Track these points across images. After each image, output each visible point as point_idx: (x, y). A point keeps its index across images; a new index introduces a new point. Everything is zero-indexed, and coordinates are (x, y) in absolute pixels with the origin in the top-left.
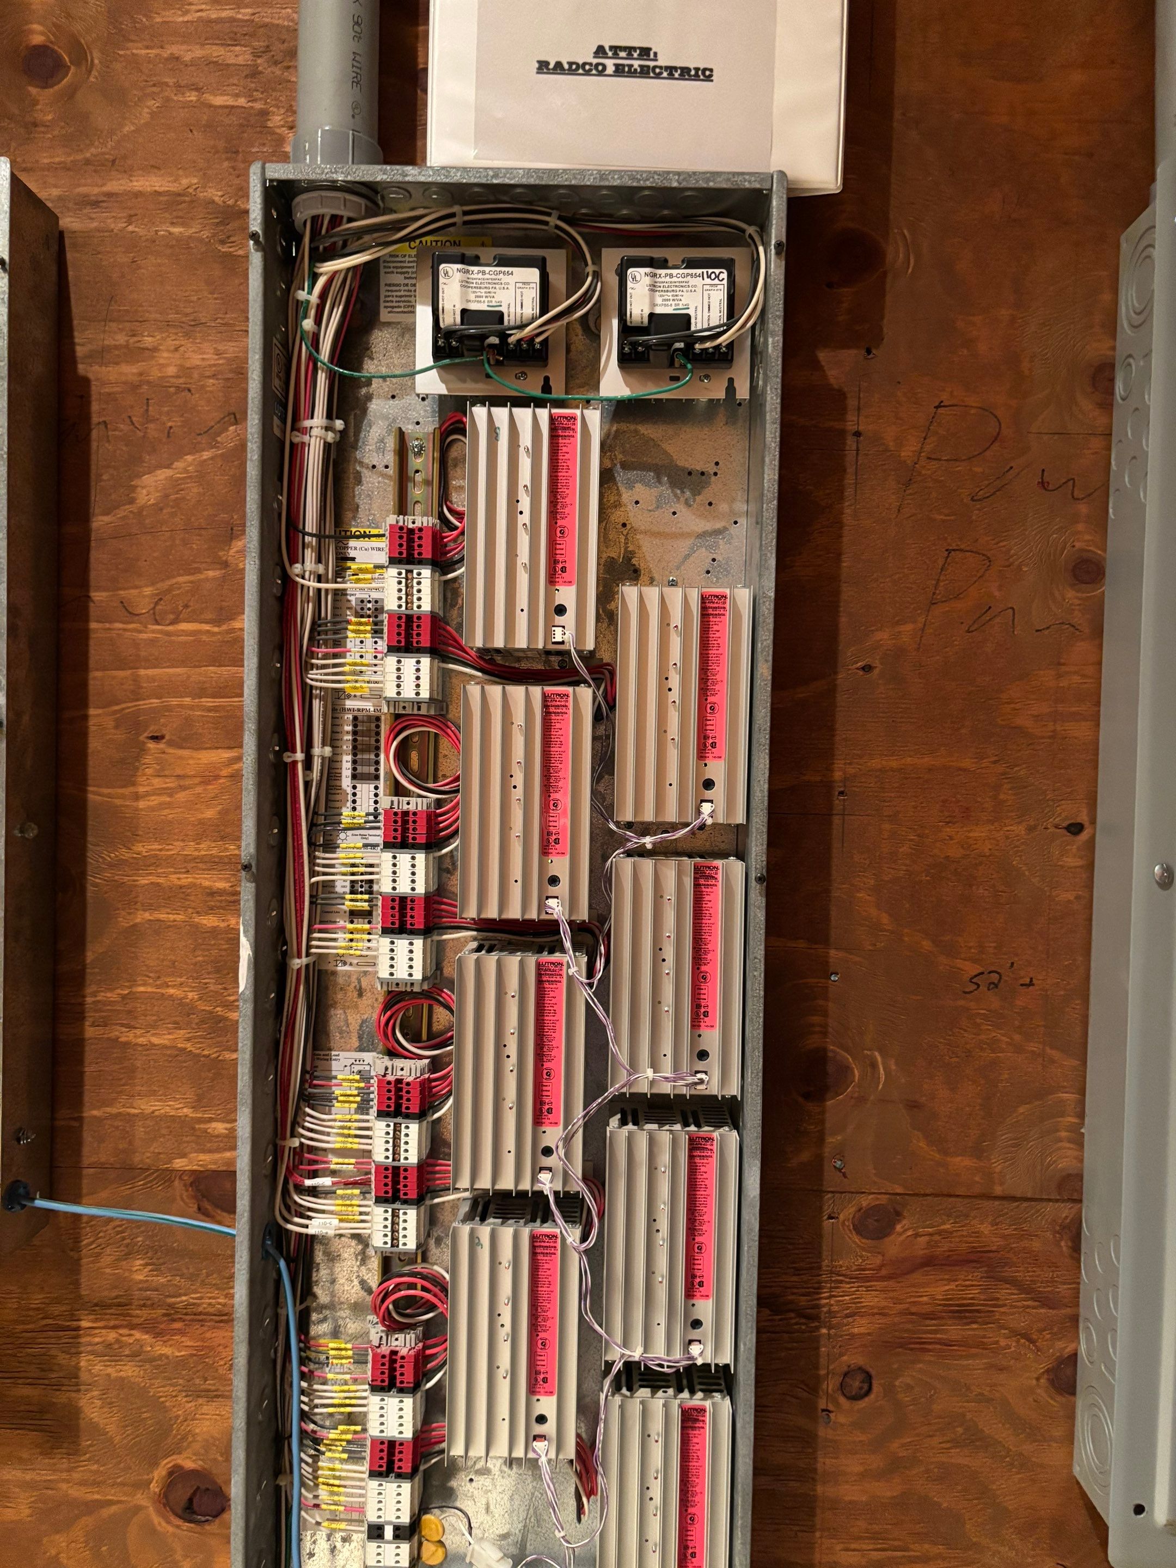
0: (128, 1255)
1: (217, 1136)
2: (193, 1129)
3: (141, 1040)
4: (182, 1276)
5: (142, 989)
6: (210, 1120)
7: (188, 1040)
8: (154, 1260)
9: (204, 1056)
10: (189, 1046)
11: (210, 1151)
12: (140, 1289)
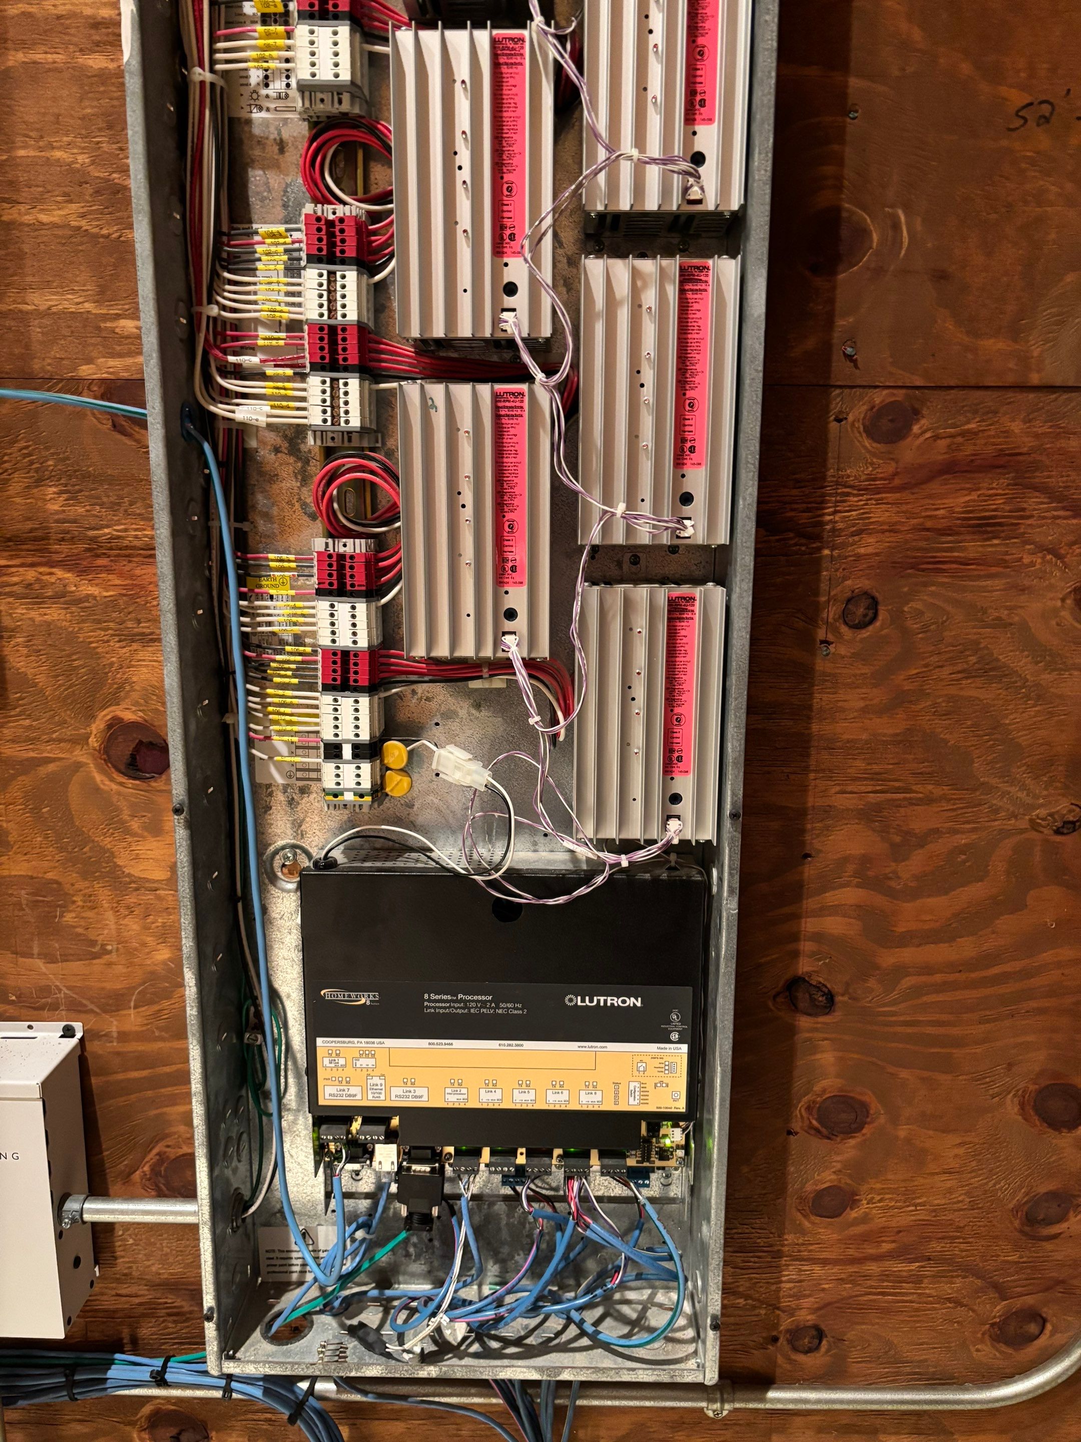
0: (39, 482)
1: (127, 337)
2: (99, 328)
3: (28, 219)
4: (102, 505)
5: (22, 153)
6: (118, 317)
7: (83, 216)
8: (69, 488)
9: (103, 236)
10: (83, 223)
11: (120, 355)
12: (57, 521)
